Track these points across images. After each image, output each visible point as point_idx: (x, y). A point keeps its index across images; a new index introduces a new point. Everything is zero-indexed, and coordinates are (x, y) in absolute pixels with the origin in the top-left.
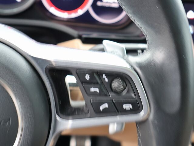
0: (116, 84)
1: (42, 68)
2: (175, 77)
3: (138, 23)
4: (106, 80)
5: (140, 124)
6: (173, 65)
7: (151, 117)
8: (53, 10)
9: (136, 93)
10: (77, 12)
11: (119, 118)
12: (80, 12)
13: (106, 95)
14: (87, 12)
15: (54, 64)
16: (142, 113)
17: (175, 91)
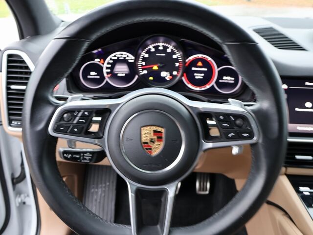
0: (238, 122)
1: (194, 113)
2: (275, 118)
3: (251, 87)
4: (233, 119)
5: (253, 145)
6: (273, 111)
7: (260, 141)
8: (190, 86)
9: (251, 127)
10: (206, 87)
11: (240, 142)
12: (208, 87)
13: (233, 128)
14: (213, 86)
15: (202, 110)
16: (255, 138)
17: (275, 126)
